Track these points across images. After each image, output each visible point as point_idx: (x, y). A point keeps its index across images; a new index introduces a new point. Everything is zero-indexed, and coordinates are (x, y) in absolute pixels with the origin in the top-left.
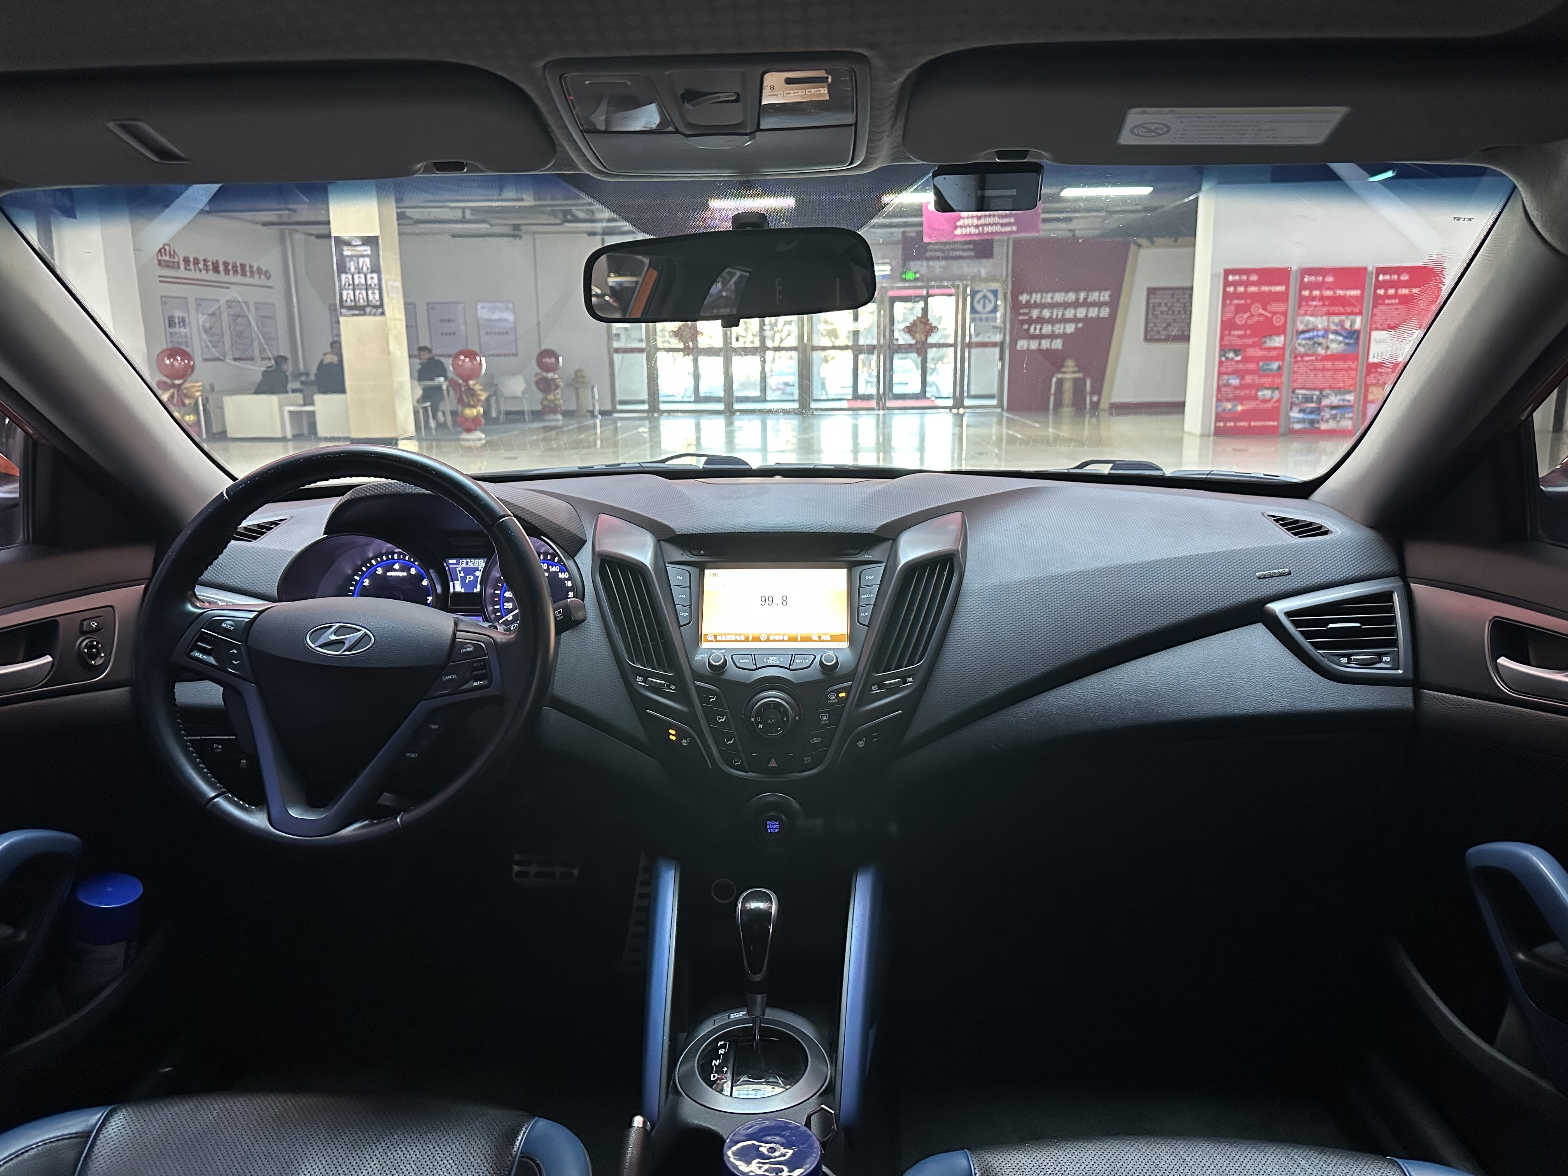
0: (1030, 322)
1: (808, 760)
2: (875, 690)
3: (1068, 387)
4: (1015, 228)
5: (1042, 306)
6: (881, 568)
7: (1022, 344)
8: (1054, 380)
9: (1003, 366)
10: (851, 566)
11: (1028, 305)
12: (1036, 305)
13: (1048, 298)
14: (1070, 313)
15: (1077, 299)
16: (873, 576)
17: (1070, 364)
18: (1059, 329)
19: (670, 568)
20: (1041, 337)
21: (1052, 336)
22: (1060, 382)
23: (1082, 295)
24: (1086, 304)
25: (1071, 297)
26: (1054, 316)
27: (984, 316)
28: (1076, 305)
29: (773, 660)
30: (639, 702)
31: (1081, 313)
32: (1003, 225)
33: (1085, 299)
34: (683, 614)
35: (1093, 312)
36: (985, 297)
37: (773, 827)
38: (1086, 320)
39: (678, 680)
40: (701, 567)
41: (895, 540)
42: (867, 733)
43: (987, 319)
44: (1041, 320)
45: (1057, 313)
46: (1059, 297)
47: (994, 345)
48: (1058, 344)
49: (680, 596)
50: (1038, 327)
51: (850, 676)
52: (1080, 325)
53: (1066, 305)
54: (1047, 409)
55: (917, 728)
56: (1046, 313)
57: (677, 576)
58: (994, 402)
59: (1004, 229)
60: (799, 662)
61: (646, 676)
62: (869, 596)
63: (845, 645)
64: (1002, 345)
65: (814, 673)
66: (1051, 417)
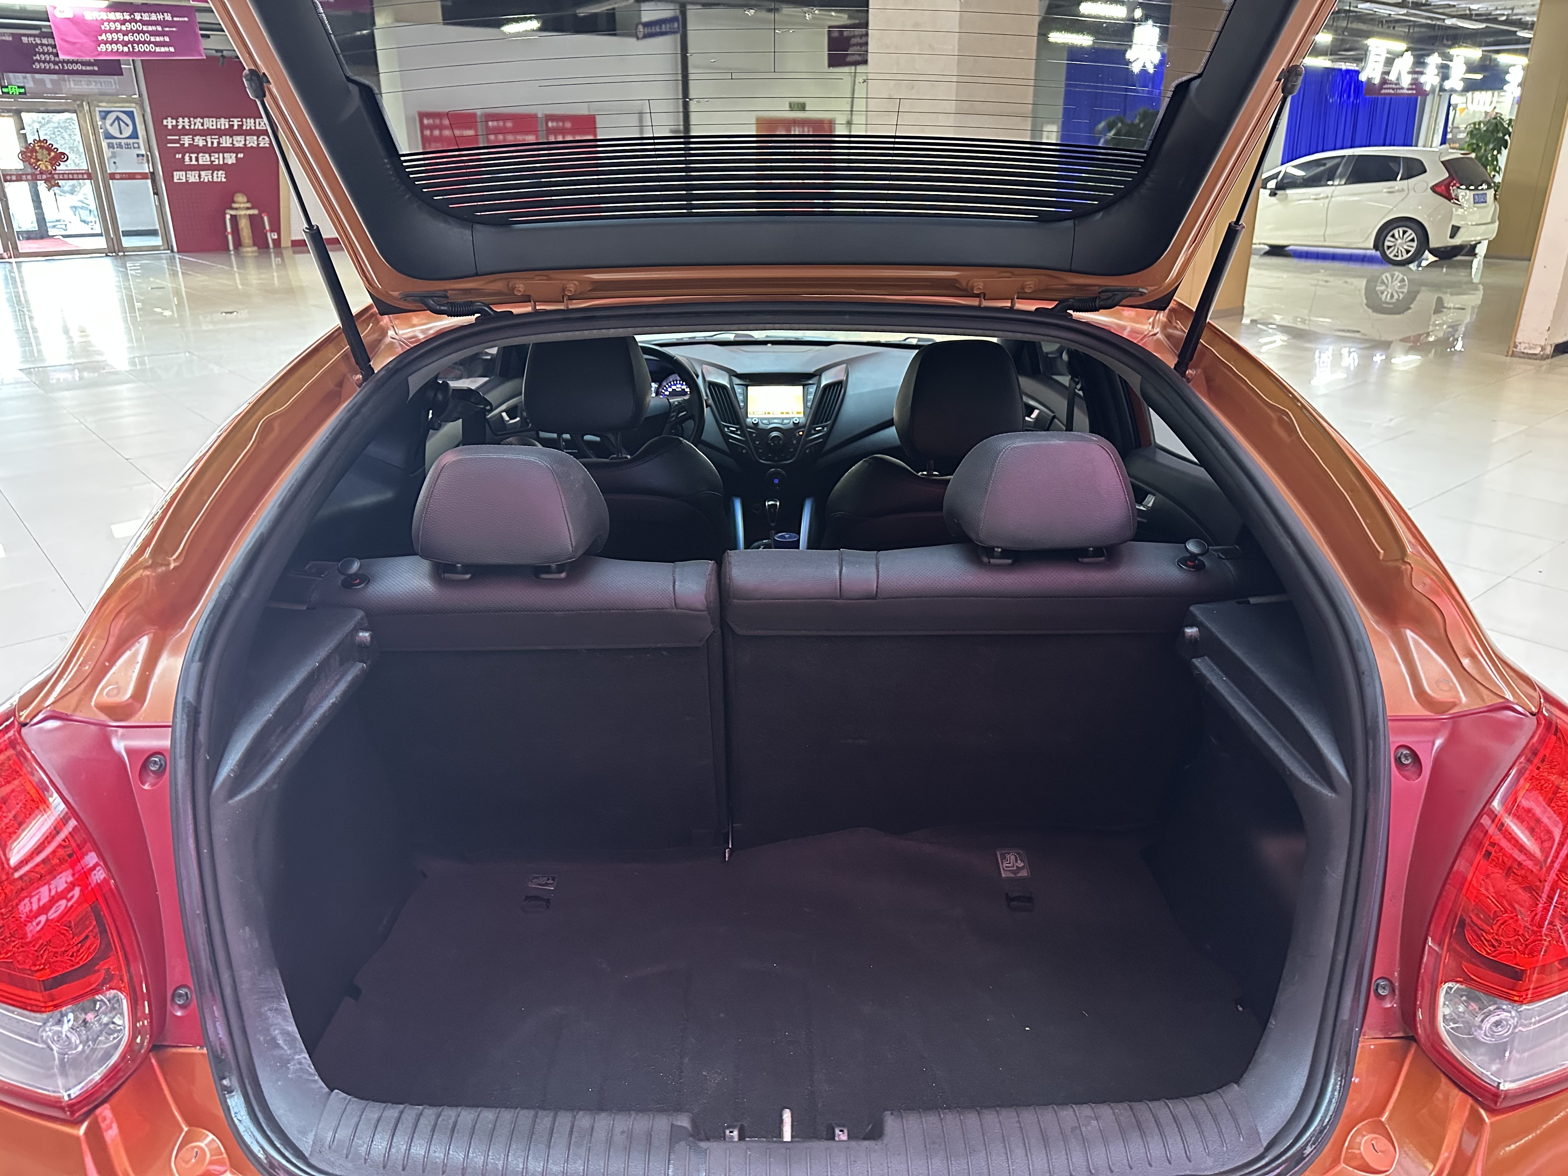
0: (183, 150)
1: (789, 457)
2: (813, 432)
3: (244, 224)
4: (172, 49)
5: (195, 133)
6: (815, 387)
7: (179, 176)
8: (228, 217)
9: (161, 201)
10: (804, 386)
11: (175, 130)
12: (185, 132)
13: (197, 123)
14: (226, 142)
15: (232, 126)
16: (812, 389)
17: (241, 200)
18: (217, 159)
19: (735, 387)
20: (199, 168)
21: (212, 168)
22: (234, 218)
23: (236, 123)
24: (241, 132)
25: (223, 123)
26: (209, 145)
27: (123, 142)
28: (230, 132)
29: (776, 421)
30: (726, 437)
31: (239, 141)
32: (157, 44)
33: (240, 126)
34: (742, 404)
35: (252, 142)
36: (118, 118)
37: (776, 481)
38: (244, 149)
39: (741, 429)
40: (747, 386)
41: (820, 376)
42: (809, 448)
43: (128, 146)
44: (194, 149)
45: (212, 141)
46: (210, 123)
47: (144, 176)
48: (220, 176)
49: (740, 398)
50: (194, 156)
51: (804, 426)
52: (241, 155)
53: (220, 133)
54: (228, 249)
55: (828, 447)
56: (200, 141)
57: (739, 390)
58: (157, 241)
59: (158, 49)
60: (785, 421)
61: (728, 427)
62: (811, 397)
63: (802, 415)
64: (153, 176)
65: (791, 425)
66: (233, 257)
